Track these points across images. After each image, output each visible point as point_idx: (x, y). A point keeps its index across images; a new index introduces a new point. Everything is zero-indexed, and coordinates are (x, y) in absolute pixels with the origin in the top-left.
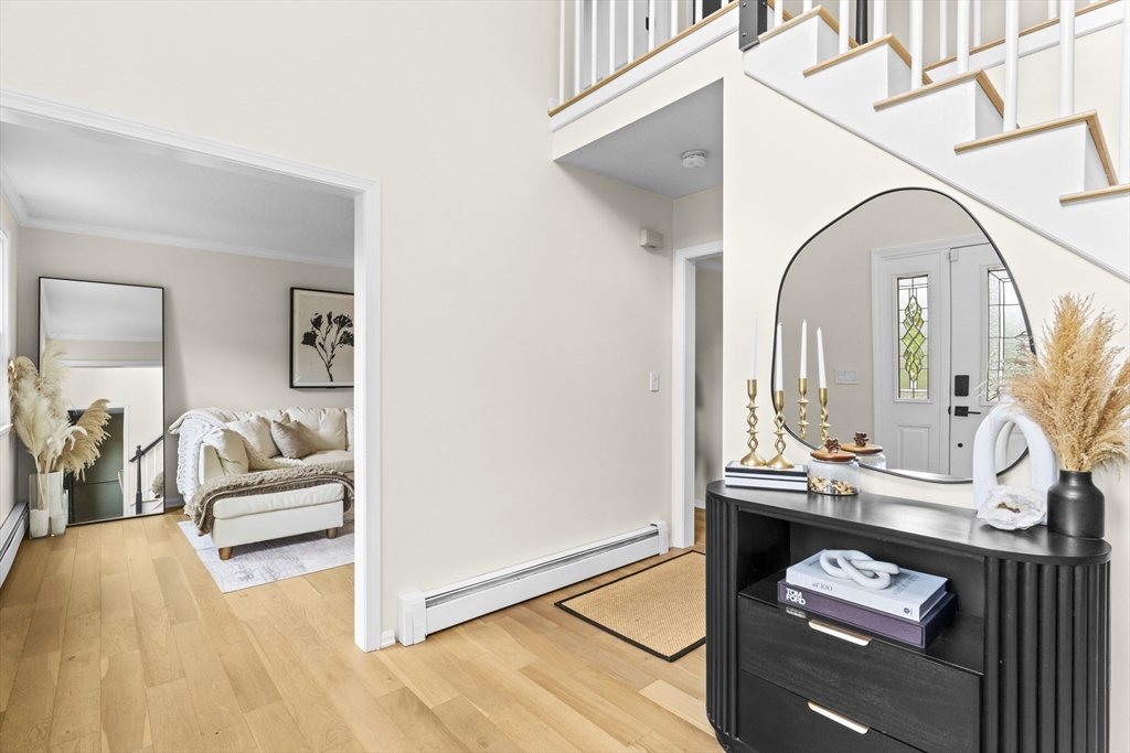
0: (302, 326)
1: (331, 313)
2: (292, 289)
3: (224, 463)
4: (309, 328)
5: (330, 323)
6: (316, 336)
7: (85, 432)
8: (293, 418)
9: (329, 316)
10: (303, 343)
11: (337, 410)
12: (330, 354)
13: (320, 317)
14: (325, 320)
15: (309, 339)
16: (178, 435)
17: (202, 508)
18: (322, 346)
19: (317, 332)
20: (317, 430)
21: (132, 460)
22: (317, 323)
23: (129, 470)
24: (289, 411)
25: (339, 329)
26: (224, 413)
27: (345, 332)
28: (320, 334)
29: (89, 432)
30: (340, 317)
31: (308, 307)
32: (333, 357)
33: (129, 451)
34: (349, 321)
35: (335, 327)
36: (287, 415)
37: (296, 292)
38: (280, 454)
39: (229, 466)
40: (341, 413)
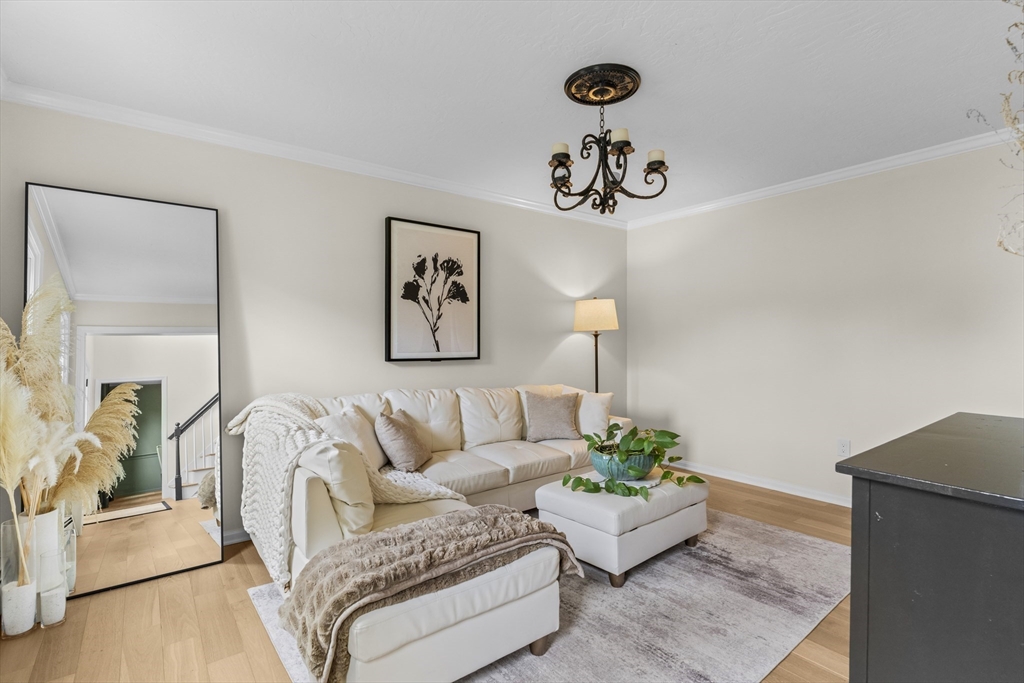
0: (402, 274)
1: (436, 255)
2: (389, 220)
3: (341, 508)
4: (410, 276)
5: (436, 269)
6: (419, 287)
7: (97, 442)
8: (396, 408)
9: (435, 260)
10: (404, 297)
11: (448, 393)
12: (436, 313)
13: (424, 260)
14: (429, 264)
15: (411, 291)
16: (241, 437)
17: (328, 638)
18: (427, 302)
19: (420, 281)
20: (427, 422)
21: (171, 438)
22: (420, 269)
23: (167, 448)
24: (388, 395)
25: (447, 278)
26: (306, 401)
27: (454, 283)
28: (424, 284)
29: (104, 438)
30: (448, 262)
31: (410, 245)
32: (439, 317)
33: (167, 427)
34: (459, 267)
35: (442, 274)
36: (388, 402)
37: (393, 222)
38: (388, 464)
39: (348, 513)
40: (454, 397)
